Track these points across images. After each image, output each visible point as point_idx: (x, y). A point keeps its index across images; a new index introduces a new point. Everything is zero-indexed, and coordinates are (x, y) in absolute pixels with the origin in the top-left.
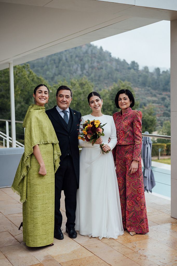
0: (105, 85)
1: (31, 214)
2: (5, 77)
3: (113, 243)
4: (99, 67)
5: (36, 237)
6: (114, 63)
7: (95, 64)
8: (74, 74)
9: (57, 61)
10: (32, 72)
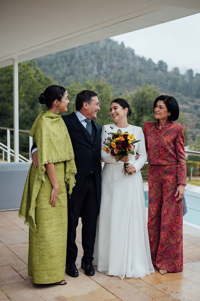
0: (126, 88)
1: (36, 244)
2: (7, 76)
3: (139, 283)
4: (120, 66)
5: (42, 272)
6: (138, 63)
7: (115, 63)
8: (89, 75)
9: (69, 58)
10: (40, 71)
